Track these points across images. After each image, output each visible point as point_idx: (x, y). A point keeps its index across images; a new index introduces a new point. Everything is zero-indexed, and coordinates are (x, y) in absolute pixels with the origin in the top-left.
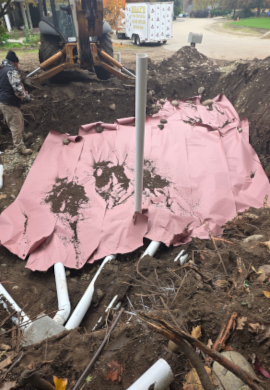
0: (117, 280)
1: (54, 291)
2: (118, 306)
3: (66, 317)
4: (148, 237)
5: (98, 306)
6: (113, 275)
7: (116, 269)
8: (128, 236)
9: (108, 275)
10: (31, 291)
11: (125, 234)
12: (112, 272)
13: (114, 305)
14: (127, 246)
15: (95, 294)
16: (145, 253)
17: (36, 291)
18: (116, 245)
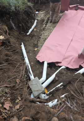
0: (64, 77)
1: (43, 69)
2: (62, 87)
3: (44, 81)
4: (82, 65)
5: (55, 82)
6: (63, 74)
7: (65, 72)
8: (73, 62)
9: (61, 74)
10: (36, 66)
11: (73, 61)
12: (63, 73)
13: (61, 86)
14: (72, 66)
15: (55, 78)
16: (79, 72)
17: (37, 67)
18: (68, 63)
